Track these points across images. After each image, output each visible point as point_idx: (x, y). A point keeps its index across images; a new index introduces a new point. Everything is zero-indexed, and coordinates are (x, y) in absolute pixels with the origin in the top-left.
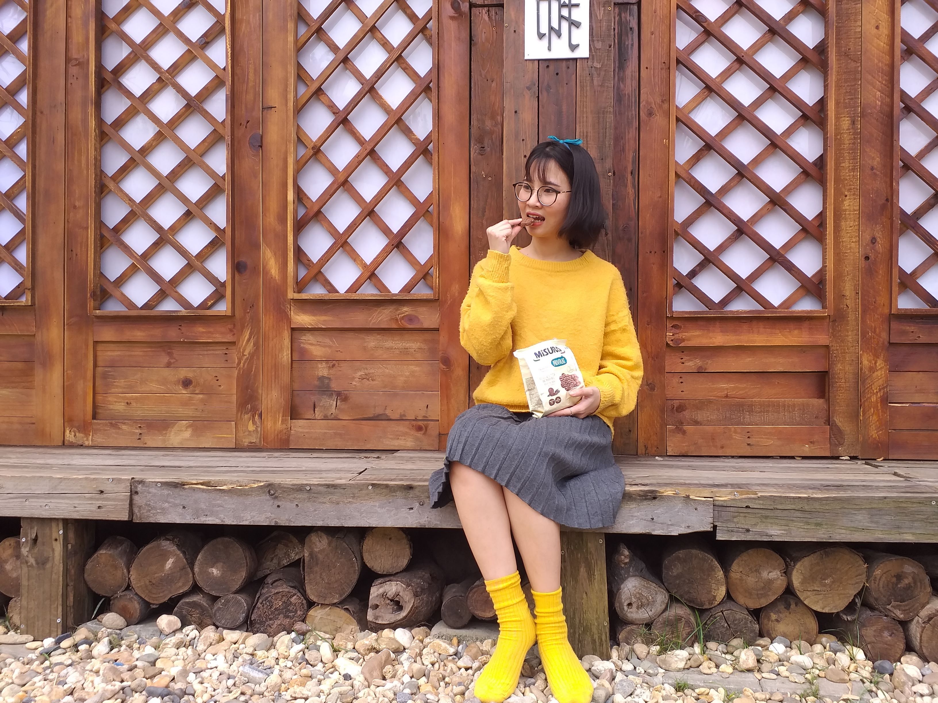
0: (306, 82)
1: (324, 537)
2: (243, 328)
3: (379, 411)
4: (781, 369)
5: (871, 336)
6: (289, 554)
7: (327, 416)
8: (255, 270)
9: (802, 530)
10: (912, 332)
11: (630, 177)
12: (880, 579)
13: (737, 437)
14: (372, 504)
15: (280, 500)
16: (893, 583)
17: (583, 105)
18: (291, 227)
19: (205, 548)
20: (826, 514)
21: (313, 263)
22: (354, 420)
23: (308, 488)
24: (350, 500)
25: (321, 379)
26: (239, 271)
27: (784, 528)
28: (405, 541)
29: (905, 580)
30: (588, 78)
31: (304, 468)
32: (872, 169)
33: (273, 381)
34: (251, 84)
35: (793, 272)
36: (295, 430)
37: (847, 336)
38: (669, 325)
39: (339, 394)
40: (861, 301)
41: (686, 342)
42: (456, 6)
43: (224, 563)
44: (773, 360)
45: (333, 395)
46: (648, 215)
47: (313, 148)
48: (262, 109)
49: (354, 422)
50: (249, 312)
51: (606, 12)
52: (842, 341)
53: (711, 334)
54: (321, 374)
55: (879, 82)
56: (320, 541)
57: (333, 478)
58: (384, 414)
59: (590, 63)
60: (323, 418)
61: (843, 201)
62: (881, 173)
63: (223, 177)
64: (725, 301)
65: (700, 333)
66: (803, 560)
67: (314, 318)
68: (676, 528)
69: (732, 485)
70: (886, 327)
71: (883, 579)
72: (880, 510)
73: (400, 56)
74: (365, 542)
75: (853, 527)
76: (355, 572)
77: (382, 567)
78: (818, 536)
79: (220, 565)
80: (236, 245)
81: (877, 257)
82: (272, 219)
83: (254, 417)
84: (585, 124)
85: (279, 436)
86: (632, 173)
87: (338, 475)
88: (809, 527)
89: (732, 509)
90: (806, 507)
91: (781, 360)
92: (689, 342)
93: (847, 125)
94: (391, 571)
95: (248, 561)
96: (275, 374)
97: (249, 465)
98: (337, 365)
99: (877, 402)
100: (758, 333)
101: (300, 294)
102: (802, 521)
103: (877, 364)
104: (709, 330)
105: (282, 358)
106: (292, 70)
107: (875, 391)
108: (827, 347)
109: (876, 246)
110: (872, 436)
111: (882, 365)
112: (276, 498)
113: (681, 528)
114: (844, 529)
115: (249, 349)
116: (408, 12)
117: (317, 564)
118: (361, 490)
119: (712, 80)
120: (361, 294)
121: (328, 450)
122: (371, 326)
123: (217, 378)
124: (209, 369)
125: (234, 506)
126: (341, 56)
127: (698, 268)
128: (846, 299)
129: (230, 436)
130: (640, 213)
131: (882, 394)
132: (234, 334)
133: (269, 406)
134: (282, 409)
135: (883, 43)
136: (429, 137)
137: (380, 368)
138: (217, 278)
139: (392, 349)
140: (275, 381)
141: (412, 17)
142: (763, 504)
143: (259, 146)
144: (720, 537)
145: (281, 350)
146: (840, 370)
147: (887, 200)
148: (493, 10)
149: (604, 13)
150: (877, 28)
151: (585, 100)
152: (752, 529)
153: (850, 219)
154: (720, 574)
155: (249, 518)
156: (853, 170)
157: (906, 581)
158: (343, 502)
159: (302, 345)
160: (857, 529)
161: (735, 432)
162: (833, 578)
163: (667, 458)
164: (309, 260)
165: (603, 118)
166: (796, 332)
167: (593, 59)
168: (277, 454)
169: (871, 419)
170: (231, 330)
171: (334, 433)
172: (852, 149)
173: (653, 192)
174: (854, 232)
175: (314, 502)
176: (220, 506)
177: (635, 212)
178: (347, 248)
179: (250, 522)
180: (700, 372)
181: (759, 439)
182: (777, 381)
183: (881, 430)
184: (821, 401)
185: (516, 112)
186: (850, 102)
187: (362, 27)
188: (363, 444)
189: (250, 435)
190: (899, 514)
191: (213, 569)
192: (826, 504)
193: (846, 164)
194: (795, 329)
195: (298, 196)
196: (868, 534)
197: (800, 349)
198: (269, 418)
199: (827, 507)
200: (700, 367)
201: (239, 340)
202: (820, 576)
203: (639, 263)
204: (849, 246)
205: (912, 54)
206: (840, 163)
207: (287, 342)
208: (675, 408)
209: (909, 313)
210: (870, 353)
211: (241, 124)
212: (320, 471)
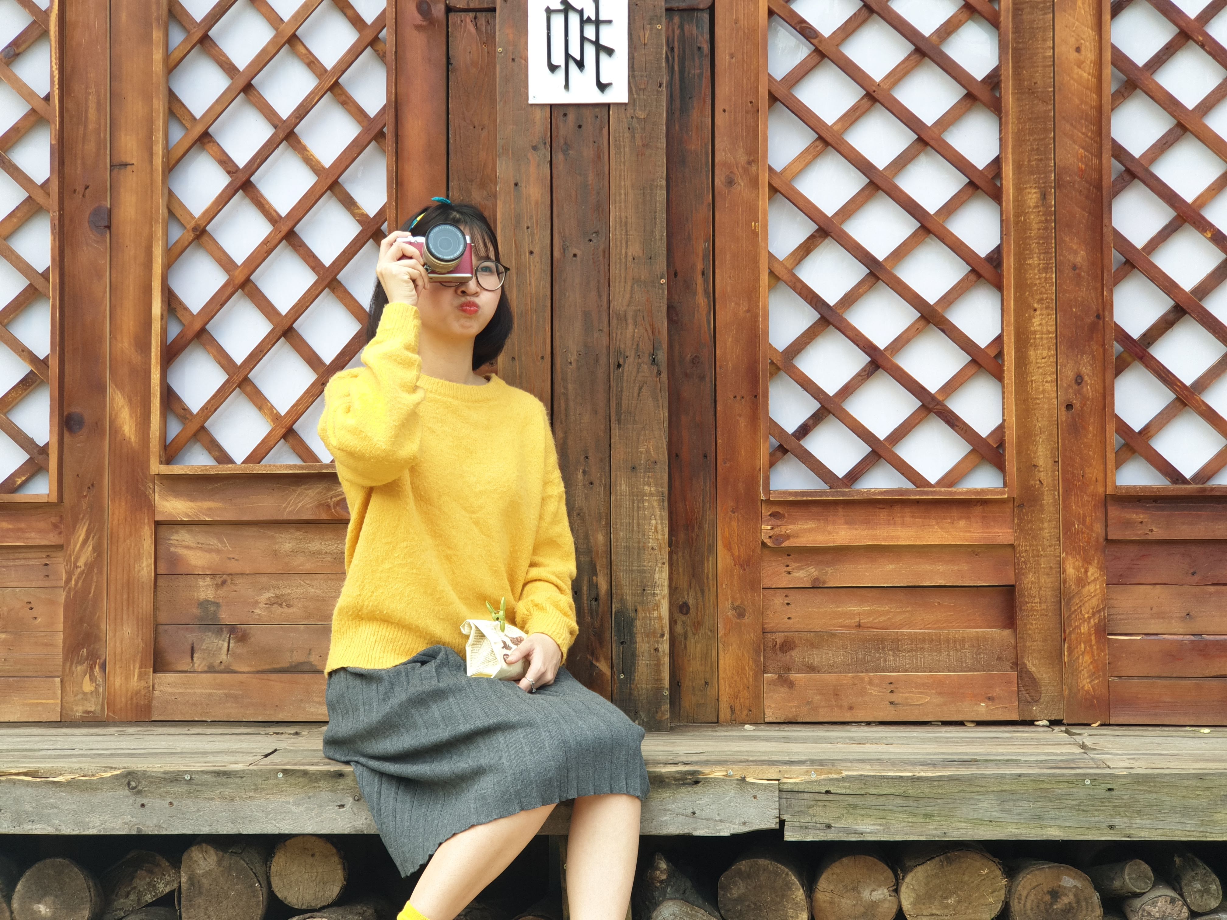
0: (184, 122)
1: (212, 851)
2: (75, 521)
3: (298, 657)
4: (942, 582)
5: (1078, 530)
6: (154, 886)
7: (213, 667)
8: (97, 427)
9: (905, 824)
10: (1141, 522)
11: (700, 280)
12: (1026, 897)
13: (873, 691)
14: (283, 799)
15: (146, 796)
16: (1046, 903)
17: (620, 175)
18: (157, 358)
19: (28, 873)
20: (940, 801)
21: (191, 413)
22: (257, 672)
23: (188, 777)
24: (251, 794)
25: (203, 604)
26: (70, 429)
27: (879, 821)
28: (336, 859)
29: (1064, 898)
30: (627, 134)
31: (179, 750)
32: (1074, 267)
33: (125, 608)
34: (91, 126)
35: (956, 428)
36: (161, 691)
37: (1042, 529)
38: (766, 511)
39: (232, 629)
40: (1062, 474)
41: (792, 540)
42: (424, 10)
43: (56, 896)
44: (928, 567)
45: (222, 631)
46: (730, 339)
47: (194, 229)
48: (111, 166)
49: (257, 675)
50: (85, 496)
51: (654, 31)
52: (1034, 537)
53: (830, 528)
54: (202, 596)
55: (1083, 134)
56: (205, 859)
57: (224, 762)
58: (308, 662)
59: (630, 111)
60: (206, 669)
61: (1030, 318)
62: (1089, 275)
63: (45, 275)
64: (854, 475)
65: (814, 526)
66: (915, 870)
67: (191, 504)
68: (727, 825)
69: (813, 762)
70: (1100, 514)
71: (1032, 896)
72: (1013, 793)
73: (336, 83)
74: (274, 860)
75: (977, 819)
76: (258, 905)
77: (300, 897)
78: (928, 832)
79: (49, 899)
80: (66, 385)
81: (1085, 404)
82: (126, 344)
83: (92, 668)
84: (623, 204)
85: (135, 701)
86: (703, 274)
87: (232, 759)
88: (915, 819)
89: (806, 796)
90: (910, 791)
91: (941, 567)
92: (796, 540)
93: (1034, 201)
94: (313, 905)
95: (93, 895)
96: (129, 597)
97: (91, 746)
98: (229, 581)
99: (1090, 634)
100: (903, 524)
101: (170, 467)
102: (906, 811)
103: (1089, 574)
104: (827, 520)
105: (139, 571)
106: (160, 106)
107: (1086, 616)
108: (1012, 546)
109: (1082, 388)
110: (1083, 688)
111: (1096, 575)
112: (139, 792)
113: (734, 826)
114: (965, 822)
115: (86, 556)
116: (350, 12)
117: (200, 893)
118: (267, 779)
119: (827, 129)
120: (270, 466)
121: (215, 723)
122: (285, 517)
123: (30, 606)
124: (18, 590)
125: (74, 807)
126: (241, 83)
127: (811, 422)
128: (1039, 471)
129: (52, 701)
130: (717, 336)
131: (1096, 621)
132: (60, 533)
133: (118, 651)
134: (140, 655)
135: (1086, 74)
136: (381, 213)
137: (300, 585)
138: (32, 439)
139: (320, 554)
140: (128, 609)
141: (356, 21)
142: (849, 787)
143: (105, 227)
144: (790, 836)
145: (138, 557)
146: (1032, 583)
147: (1098, 316)
148: (482, 18)
149: (651, 34)
150: (1078, 50)
151: (622, 167)
152: (835, 823)
153: (1042, 345)
154: (799, 894)
155: (98, 823)
156: (1046, 269)
157: (1066, 900)
158: (241, 797)
159: (172, 549)
160: (981, 822)
161: (871, 683)
162: (958, 896)
163: (762, 727)
164: (186, 409)
165: (650, 196)
166: (962, 523)
167: (634, 104)
168: (131, 730)
169: (1080, 661)
170: (55, 526)
171: (225, 694)
172: (1043, 238)
173: (736, 304)
174: (1048, 366)
175: (197, 797)
176: (53, 807)
177: (710, 334)
178: (249, 389)
179: (100, 831)
180: (816, 587)
181: (907, 695)
182: (937, 600)
183: (1096, 678)
184: (1007, 632)
185: (516, 184)
186: (1037, 165)
187: (275, 37)
188: (272, 712)
189: (86, 700)
190: (1040, 800)
191: (40, 906)
192: (939, 786)
193: (1034, 261)
194: (961, 518)
195: (169, 305)
196: (998, 829)
197: (970, 550)
198: (118, 671)
199: (940, 791)
200: (816, 579)
201: (68, 542)
202: (940, 893)
203: (718, 415)
204: (1041, 388)
205: (1136, 89)
206: (1025, 259)
207: (148, 544)
208: (778, 646)
209: (1133, 493)
210: (1078, 557)
211: (75, 191)
212: (205, 753)
